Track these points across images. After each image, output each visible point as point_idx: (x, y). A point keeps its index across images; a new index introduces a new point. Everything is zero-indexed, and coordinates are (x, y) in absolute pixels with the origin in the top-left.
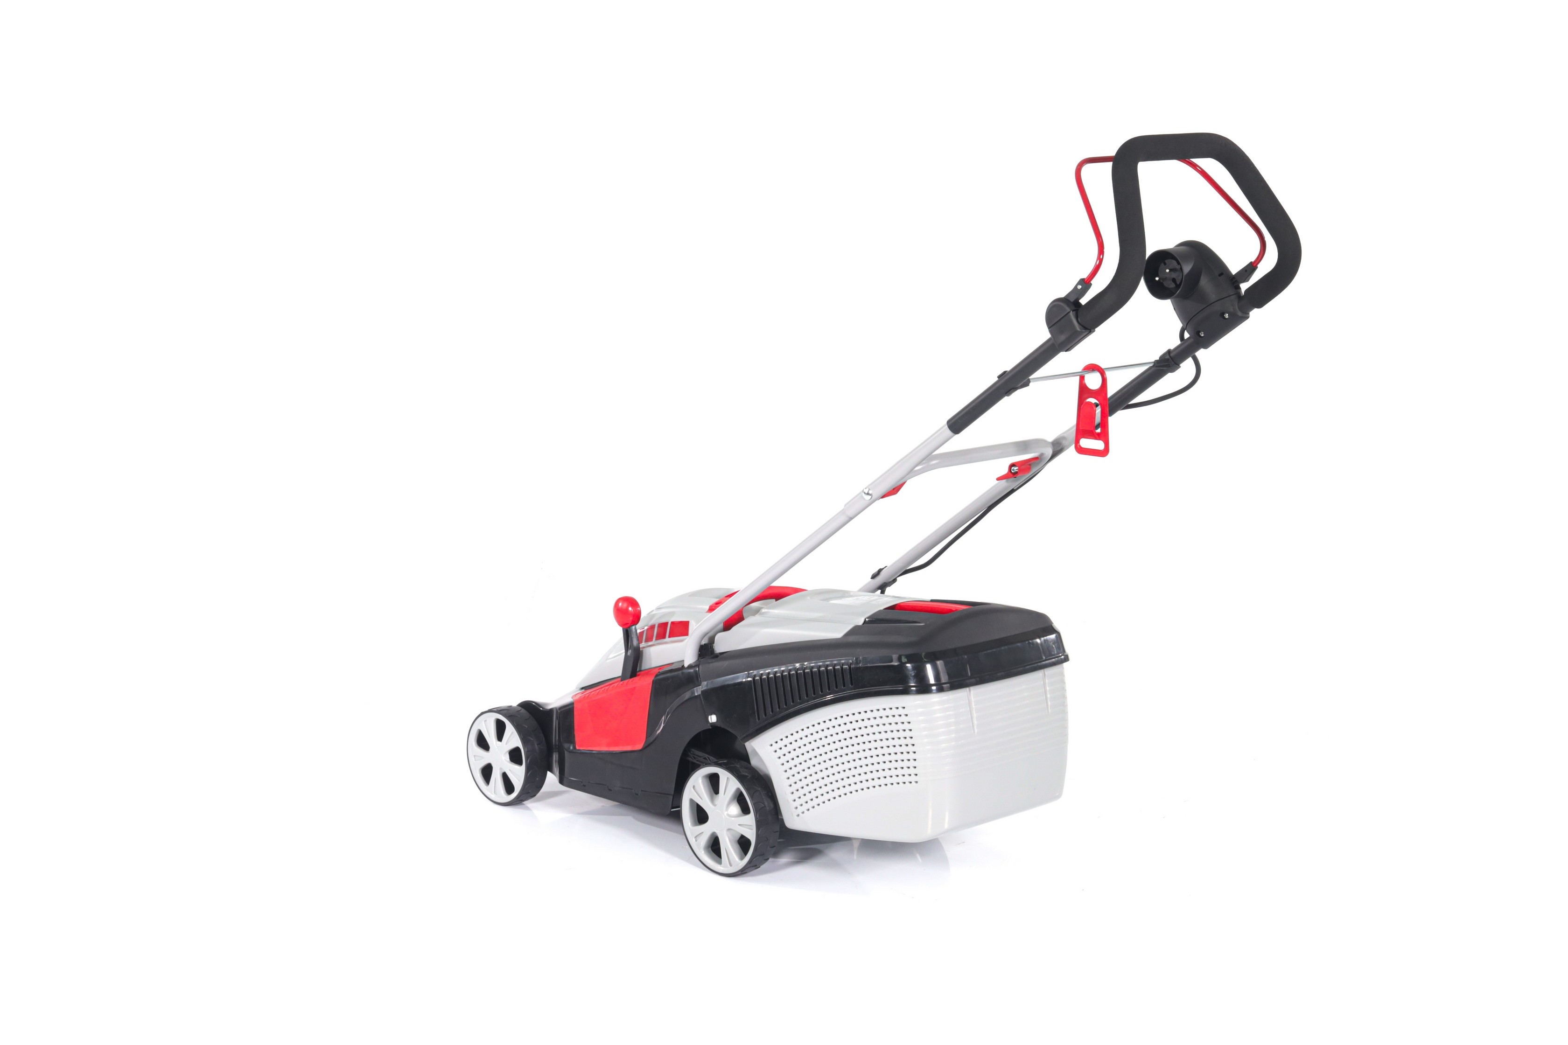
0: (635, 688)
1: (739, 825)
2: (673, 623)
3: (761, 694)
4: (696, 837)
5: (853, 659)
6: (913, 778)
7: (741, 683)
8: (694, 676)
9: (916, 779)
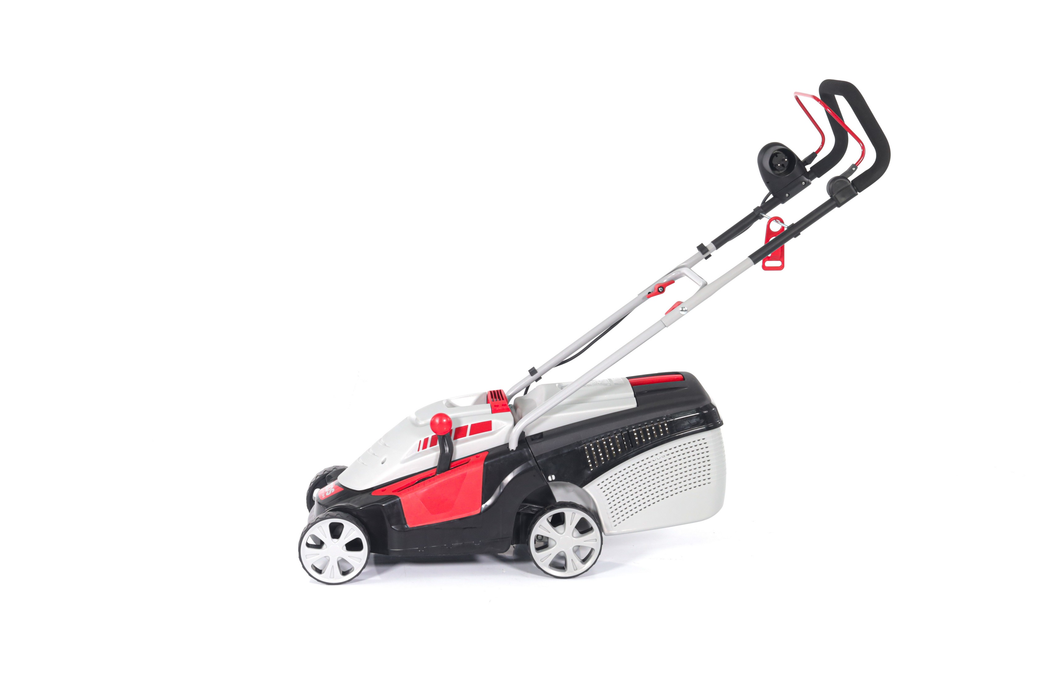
2: (473, 425)
3: (594, 453)
4: (541, 560)
5: (665, 417)
6: (707, 481)
7: (575, 450)
8: (527, 454)
9: (709, 481)
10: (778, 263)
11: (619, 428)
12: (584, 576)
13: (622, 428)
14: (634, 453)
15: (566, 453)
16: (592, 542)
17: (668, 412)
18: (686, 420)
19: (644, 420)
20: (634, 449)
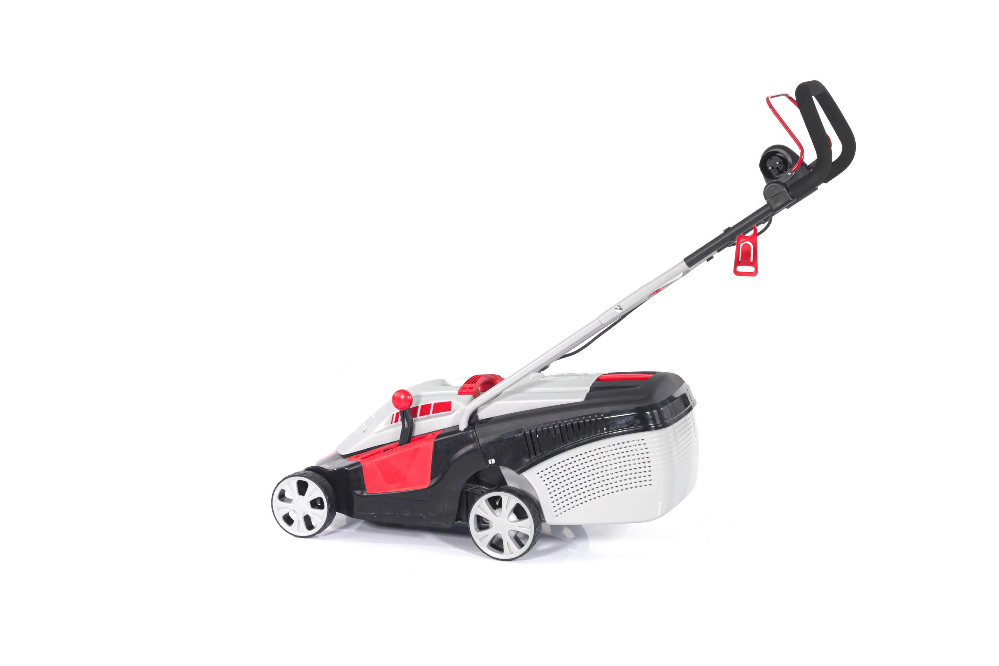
0: (419, 448)
1: (519, 527)
2: (435, 404)
3: (531, 442)
4: (480, 539)
5: (602, 414)
6: (648, 483)
7: (515, 437)
8: (471, 436)
9: (650, 483)
10: (751, 269)
11: (558, 420)
12: (519, 560)
13: (561, 420)
14: (570, 446)
15: (506, 439)
16: (526, 529)
17: (607, 409)
18: (623, 419)
19: (582, 415)
20: (570, 442)
